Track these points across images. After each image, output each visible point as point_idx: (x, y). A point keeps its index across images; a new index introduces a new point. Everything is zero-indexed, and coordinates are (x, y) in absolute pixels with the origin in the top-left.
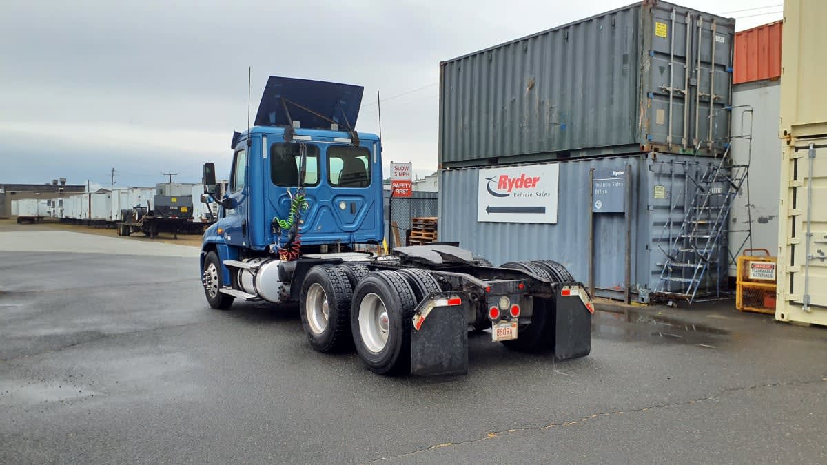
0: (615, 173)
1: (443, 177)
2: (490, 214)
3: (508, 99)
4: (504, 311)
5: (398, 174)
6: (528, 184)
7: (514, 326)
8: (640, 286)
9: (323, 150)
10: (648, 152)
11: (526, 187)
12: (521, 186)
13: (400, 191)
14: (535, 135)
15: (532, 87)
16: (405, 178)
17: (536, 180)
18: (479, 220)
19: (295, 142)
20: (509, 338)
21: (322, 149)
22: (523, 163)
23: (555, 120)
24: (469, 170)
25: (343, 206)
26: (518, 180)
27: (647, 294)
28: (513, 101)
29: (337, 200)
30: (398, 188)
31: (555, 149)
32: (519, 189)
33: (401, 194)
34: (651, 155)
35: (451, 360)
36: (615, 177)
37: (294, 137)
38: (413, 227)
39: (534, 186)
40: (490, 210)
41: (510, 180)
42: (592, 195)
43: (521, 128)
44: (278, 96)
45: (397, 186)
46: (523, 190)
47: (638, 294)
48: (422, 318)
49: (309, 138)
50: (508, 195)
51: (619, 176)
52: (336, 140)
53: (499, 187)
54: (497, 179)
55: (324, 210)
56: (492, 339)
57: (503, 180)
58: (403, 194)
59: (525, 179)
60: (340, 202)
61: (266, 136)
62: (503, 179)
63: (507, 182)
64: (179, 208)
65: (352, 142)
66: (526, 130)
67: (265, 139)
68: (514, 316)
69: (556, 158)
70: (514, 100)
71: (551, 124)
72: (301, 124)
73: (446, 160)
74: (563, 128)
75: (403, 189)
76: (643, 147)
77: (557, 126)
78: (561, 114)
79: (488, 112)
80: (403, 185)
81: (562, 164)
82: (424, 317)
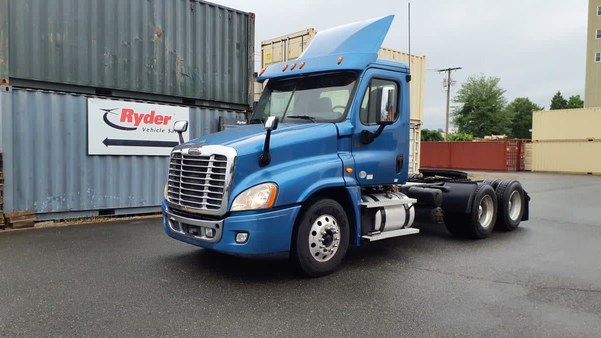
0: (238, 122)
1: (14, 96)
2: (109, 146)
3: (132, 36)
6: (159, 121)
11: (157, 123)
12: (151, 122)
15: (162, 35)
17: (168, 118)
18: (89, 154)
23: (184, 71)
24: (68, 96)
26: (147, 116)
28: (137, 40)
31: (180, 95)
32: (149, 124)
36: (239, 124)
39: (166, 123)
40: (107, 142)
41: (138, 115)
46: (154, 125)
50: (136, 129)
51: (242, 124)
53: (123, 120)
54: (120, 112)
57: (126, 114)
59: (155, 116)
62: (128, 113)
63: (133, 116)
69: (184, 103)
71: (180, 73)
76: (251, 108)
77: (187, 77)
78: (189, 68)
81: (191, 109)
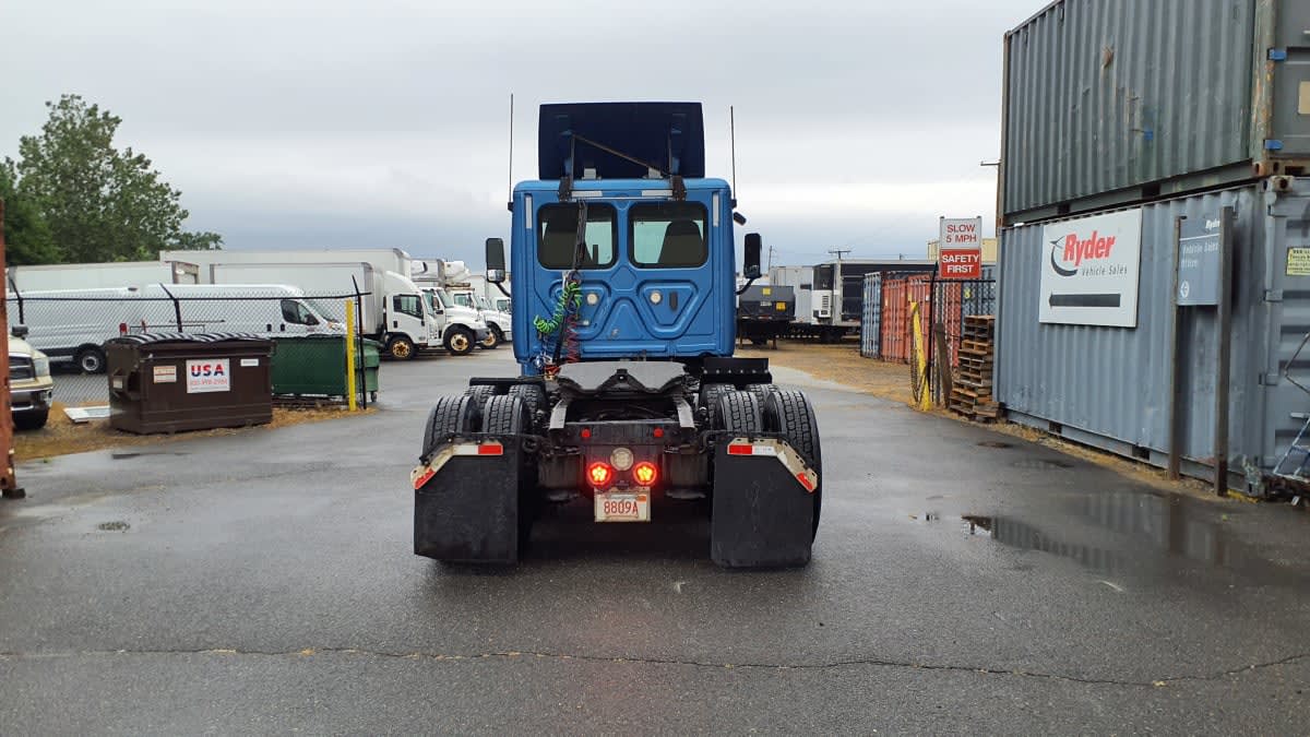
0: (1209, 225)
1: (1004, 239)
2: (1054, 308)
3: (1081, 90)
4: (622, 472)
5: (953, 238)
6: (1100, 251)
7: (643, 499)
8: (1247, 460)
9: (623, 211)
10: (1268, 177)
11: (1098, 255)
12: (1091, 255)
13: (956, 269)
14: (1113, 155)
15: (1109, 63)
16: (967, 245)
17: (1111, 241)
18: (1039, 322)
19: (574, 200)
20: (631, 519)
21: (621, 209)
22: (1098, 211)
23: (1137, 125)
24: (1033, 228)
25: (655, 298)
26: (1089, 243)
27: (1258, 479)
28: (1086, 93)
29: (646, 288)
30: (951, 263)
31: (1138, 181)
32: (1090, 259)
33: (958, 274)
34: (1272, 182)
35: (484, 543)
36: (1209, 231)
37: (575, 194)
38: (964, 332)
39: (1107, 254)
40: (1056, 301)
41: (1078, 243)
42: (1177, 270)
43: (1095, 143)
44: (568, 133)
45: (951, 259)
47: (1243, 476)
48: (431, 471)
49: (600, 193)
50: (1074, 272)
51: (1214, 229)
52: (644, 193)
53: (1066, 257)
54: (1065, 243)
55: (624, 305)
56: (593, 517)
57: (1071, 245)
58: (962, 274)
59: (1097, 239)
60: (650, 291)
61: (530, 195)
62: (1071, 243)
63: (1075, 247)
64: (774, 303)
65: (674, 195)
66: (1100, 148)
67: (528, 200)
68: (641, 483)
69: (1140, 198)
70: (1088, 91)
71: (1132, 131)
72: (597, 173)
73: (1008, 211)
74: (1147, 139)
75: (962, 264)
76: (1258, 166)
77: (1141, 134)
78: (1146, 111)
79: (1057, 120)
80: (962, 257)
81: (1146, 209)
82: (436, 469)
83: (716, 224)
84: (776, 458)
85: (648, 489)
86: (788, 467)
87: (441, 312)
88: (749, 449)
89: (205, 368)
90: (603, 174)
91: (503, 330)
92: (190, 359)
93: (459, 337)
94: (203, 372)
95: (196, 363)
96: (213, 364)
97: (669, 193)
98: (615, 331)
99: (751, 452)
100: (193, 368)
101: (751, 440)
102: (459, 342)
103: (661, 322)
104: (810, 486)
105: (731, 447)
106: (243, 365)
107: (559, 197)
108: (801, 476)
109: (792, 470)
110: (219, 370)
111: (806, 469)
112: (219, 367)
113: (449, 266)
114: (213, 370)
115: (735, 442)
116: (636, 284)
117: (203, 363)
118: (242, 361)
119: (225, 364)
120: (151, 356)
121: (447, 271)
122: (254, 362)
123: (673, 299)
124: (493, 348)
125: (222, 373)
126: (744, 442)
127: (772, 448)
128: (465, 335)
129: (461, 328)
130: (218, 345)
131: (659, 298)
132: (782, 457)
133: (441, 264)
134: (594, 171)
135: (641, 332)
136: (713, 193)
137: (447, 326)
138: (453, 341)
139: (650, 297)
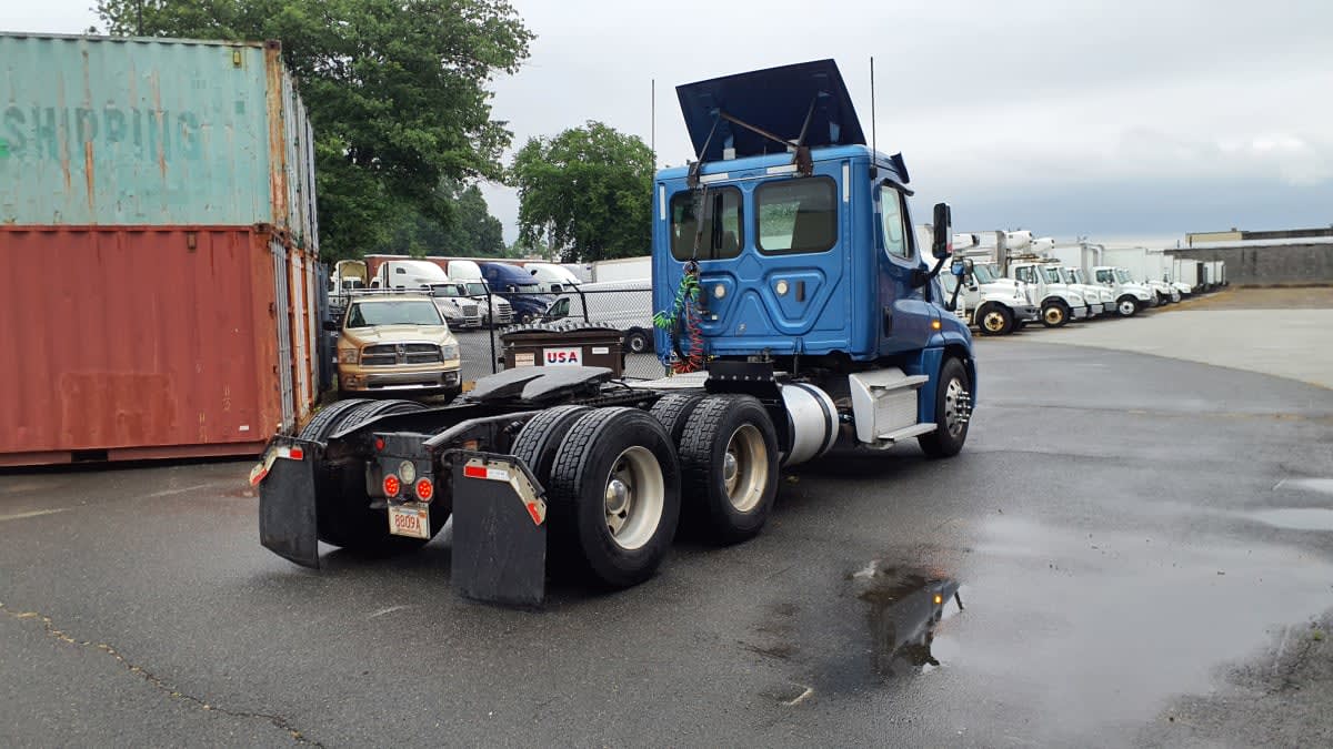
4: (406, 485)
7: (423, 515)
9: (748, 192)
19: (701, 186)
20: (413, 535)
21: (744, 190)
25: (782, 288)
29: (772, 277)
37: (703, 179)
44: (715, 112)
48: (265, 470)
49: (726, 176)
52: (770, 171)
55: (750, 297)
60: (777, 281)
61: (664, 183)
65: (799, 170)
67: (662, 189)
68: (422, 499)
72: (737, 153)
82: (268, 469)
83: (846, 199)
84: (508, 483)
85: (427, 505)
86: (520, 494)
87: (975, 289)
88: (484, 472)
89: (560, 355)
90: (740, 154)
91: (1071, 306)
92: (547, 347)
93: (993, 315)
94: (558, 359)
95: (552, 351)
96: (567, 352)
97: (794, 168)
98: (742, 327)
99: (485, 475)
100: (549, 355)
101: (486, 463)
102: (994, 321)
103: (788, 316)
104: (538, 518)
105: (467, 468)
106: (594, 352)
107: (689, 185)
108: (532, 506)
109: (523, 499)
110: (573, 357)
111: (537, 498)
112: (573, 354)
113: (1011, 237)
114: (567, 357)
115: (470, 464)
116: (761, 274)
117: (558, 351)
118: (594, 349)
119: (578, 352)
120: (513, 344)
121: (1009, 243)
122: (605, 351)
123: (801, 290)
124: (1059, 326)
125: (575, 360)
126: (478, 463)
127: (506, 473)
128: (1000, 313)
129: (997, 306)
130: (573, 335)
131: (785, 289)
132: (515, 484)
133: (1001, 236)
134: (733, 150)
135: (768, 327)
136: (844, 163)
137: (981, 303)
138: (987, 320)
139: (776, 287)
